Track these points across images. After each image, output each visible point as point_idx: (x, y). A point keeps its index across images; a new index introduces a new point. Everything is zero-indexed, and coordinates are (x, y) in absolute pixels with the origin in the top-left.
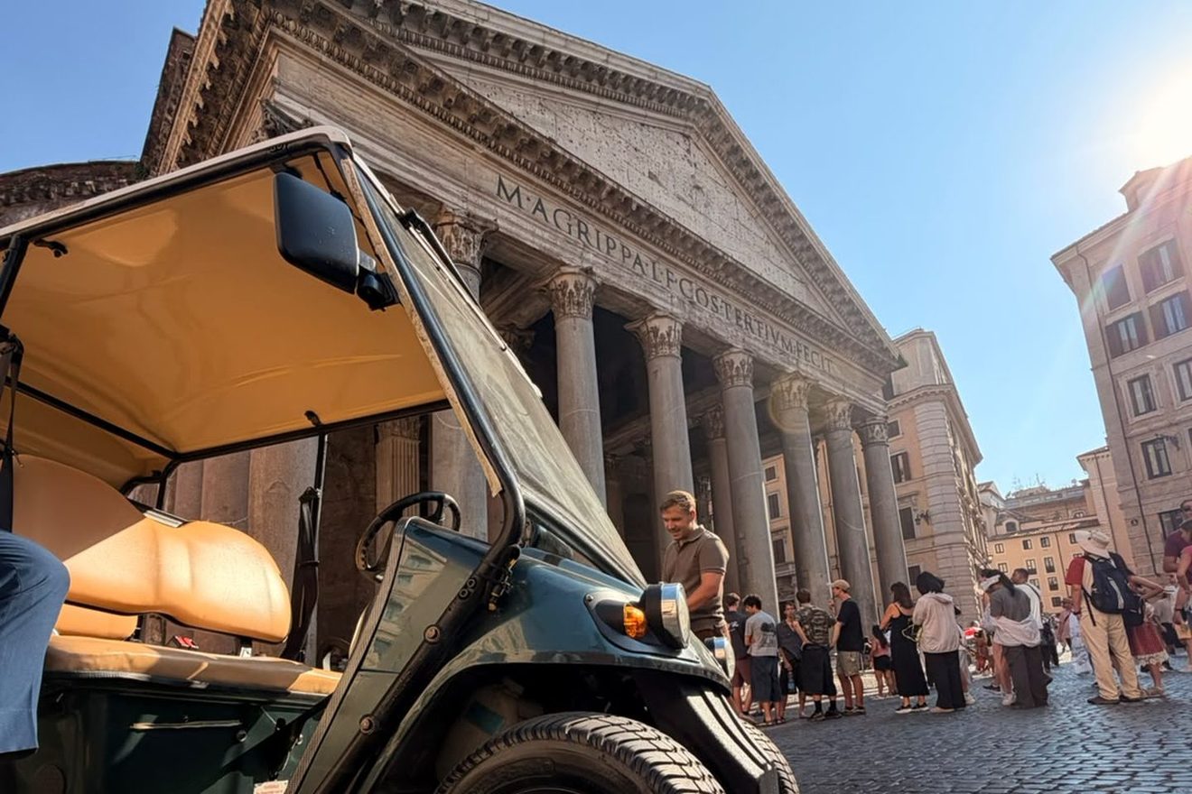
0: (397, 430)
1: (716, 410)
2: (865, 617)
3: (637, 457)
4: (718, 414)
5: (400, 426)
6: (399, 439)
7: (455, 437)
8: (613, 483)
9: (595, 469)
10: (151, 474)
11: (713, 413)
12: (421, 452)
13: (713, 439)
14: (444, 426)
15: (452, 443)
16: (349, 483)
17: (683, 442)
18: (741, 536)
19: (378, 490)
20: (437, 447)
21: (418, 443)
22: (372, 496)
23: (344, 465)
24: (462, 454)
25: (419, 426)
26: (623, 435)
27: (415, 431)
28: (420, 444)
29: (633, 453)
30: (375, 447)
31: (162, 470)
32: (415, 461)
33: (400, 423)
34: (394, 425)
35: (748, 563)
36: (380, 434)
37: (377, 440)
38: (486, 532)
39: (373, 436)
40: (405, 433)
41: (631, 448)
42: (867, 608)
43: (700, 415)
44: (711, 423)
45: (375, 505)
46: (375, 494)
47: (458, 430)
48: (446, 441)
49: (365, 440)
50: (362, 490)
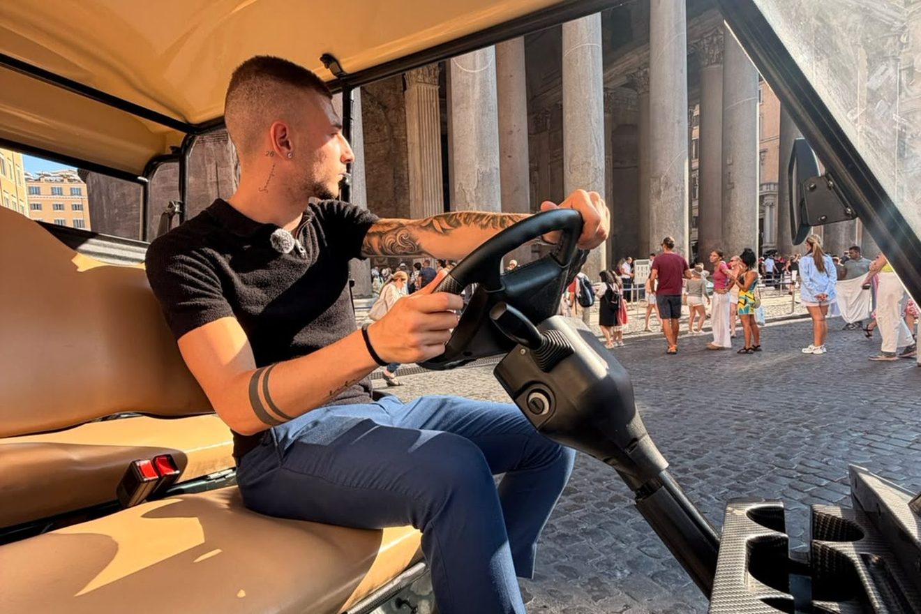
0: (420, 77)
1: (712, 36)
2: (843, 236)
3: (627, 89)
4: (715, 40)
5: (423, 74)
6: (423, 86)
7: (471, 80)
8: (608, 115)
9: (595, 103)
10: (170, 152)
11: (710, 38)
12: (440, 96)
13: (708, 65)
14: (461, 71)
15: (468, 86)
16: (385, 127)
17: (682, 71)
18: (729, 162)
19: (408, 132)
20: (456, 91)
21: (437, 88)
22: (404, 137)
23: (380, 112)
24: (477, 96)
25: (437, 72)
26: (618, 68)
27: (435, 77)
28: (439, 89)
29: (625, 86)
30: (404, 94)
31: (180, 146)
32: (436, 104)
33: (423, 70)
34: (418, 73)
35: (733, 187)
36: (407, 81)
37: (405, 88)
38: (498, 167)
39: (402, 85)
40: (427, 80)
41: (624, 80)
42: (846, 228)
43: (695, 41)
44: (707, 49)
45: (407, 145)
46: (406, 135)
47: (474, 73)
48: (463, 84)
49: (395, 89)
50: (396, 133)
